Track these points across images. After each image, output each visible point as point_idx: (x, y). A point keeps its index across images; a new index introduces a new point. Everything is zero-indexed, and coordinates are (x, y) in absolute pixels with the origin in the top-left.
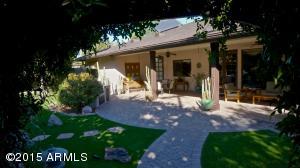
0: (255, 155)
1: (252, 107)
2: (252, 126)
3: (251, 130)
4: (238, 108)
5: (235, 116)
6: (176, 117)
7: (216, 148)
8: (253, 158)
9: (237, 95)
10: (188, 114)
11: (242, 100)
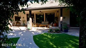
0: (46, 38)
1: (40, 28)
2: (42, 32)
3: (42, 33)
4: (37, 28)
5: (37, 31)
6: (21, 33)
7: (37, 39)
8: (46, 39)
9: (36, 25)
10: (24, 32)
11: (37, 27)
